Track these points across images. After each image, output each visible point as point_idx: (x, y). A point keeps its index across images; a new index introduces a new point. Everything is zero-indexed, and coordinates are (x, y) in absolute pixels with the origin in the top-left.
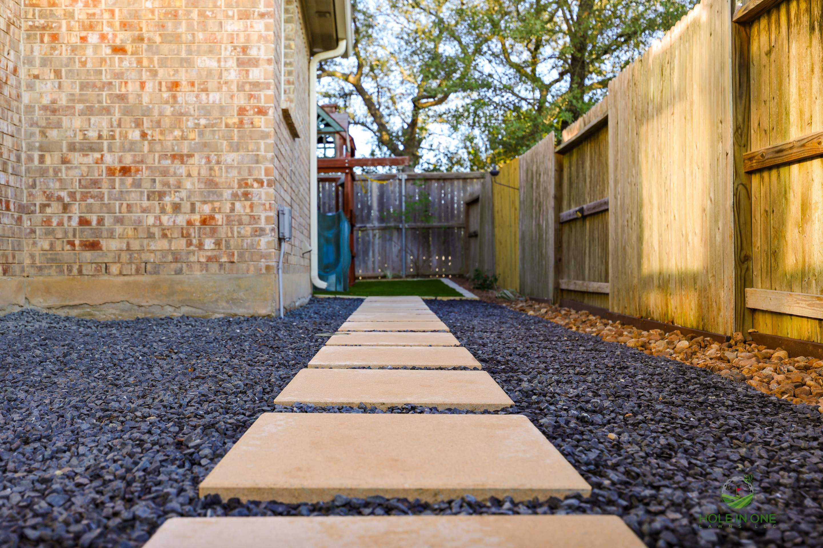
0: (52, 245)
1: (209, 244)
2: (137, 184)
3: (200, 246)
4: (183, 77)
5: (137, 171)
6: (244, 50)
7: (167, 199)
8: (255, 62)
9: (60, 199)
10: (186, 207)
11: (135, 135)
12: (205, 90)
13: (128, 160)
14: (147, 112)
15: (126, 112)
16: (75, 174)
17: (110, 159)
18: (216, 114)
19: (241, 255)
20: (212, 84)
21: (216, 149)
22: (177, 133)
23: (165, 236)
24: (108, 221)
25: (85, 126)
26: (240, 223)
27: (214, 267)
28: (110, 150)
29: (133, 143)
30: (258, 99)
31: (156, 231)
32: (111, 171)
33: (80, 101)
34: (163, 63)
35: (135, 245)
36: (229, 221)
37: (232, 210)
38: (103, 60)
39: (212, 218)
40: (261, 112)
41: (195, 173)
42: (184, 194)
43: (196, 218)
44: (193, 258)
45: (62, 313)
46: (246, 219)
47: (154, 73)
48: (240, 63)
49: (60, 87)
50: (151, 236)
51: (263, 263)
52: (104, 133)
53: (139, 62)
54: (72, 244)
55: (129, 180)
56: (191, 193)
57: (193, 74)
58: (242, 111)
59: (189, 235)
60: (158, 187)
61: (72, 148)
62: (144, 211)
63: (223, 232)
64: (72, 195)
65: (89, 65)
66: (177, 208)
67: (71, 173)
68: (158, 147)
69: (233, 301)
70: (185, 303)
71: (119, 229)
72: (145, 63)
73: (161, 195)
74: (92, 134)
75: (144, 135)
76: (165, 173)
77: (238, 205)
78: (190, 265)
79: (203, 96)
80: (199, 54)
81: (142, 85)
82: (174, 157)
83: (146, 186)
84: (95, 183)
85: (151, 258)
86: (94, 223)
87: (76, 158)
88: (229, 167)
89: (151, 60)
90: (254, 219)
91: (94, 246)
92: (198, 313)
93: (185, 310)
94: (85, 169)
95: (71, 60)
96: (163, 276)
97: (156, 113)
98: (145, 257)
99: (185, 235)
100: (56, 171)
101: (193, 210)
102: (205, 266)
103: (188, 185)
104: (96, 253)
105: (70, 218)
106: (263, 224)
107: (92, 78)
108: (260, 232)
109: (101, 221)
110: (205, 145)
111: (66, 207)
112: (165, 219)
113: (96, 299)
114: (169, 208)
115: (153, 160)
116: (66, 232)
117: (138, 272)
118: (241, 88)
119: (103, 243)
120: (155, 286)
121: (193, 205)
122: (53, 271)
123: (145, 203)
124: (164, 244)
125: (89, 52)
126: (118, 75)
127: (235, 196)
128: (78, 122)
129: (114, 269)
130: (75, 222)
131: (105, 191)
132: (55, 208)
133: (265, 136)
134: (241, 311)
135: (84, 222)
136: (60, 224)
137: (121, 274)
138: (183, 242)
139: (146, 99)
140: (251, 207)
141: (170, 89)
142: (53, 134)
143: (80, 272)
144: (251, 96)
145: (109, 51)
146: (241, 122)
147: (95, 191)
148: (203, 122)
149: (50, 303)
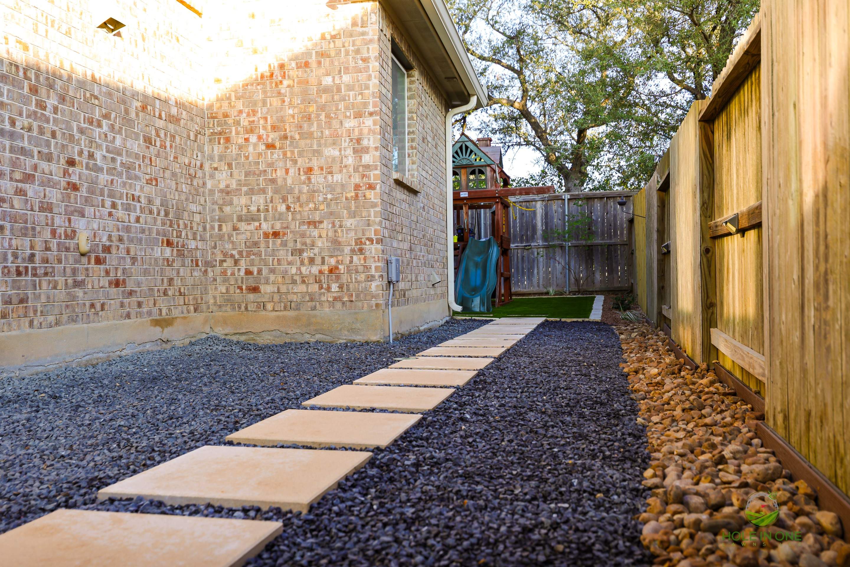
0: (227, 289)
1: (335, 287)
2: (284, 244)
3: (329, 289)
4: (315, 164)
5: (284, 234)
6: (359, 141)
7: (305, 254)
8: (366, 150)
9: (232, 256)
10: (318, 260)
11: (282, 208)
12: (331, 173)
13: (278, 226)
14: (290, 191)
15: (276, 191)
16: (242, 238)
17: (265, 226)
18: (339, 190)
19: (358, 296)
20: (335, 169)
21: (339, 216)
22: (311, 205)
23: (303, 282)
24: (265, 272)
25: (249, 203)
26: (357, 272)
27: (339, 305)
28: (266, 220)
29: (281, 214)
30: (369, 177)
31: (297, 278)
32: (266, 235)
33: (245, 185)
34: (300, 154)
35: (283, 289)
36: (349, 271)
37: (351, 262)
38: (260, 154)
39: (337, 268)
40: (371, 187)
41: (324, 235)
42: (316, 250)
43: (326, 268)
44: (324, 299)
45: (235, 338)
46: (361, 269)
47: (295, 162)
48: (355, 151)
49: (231, 175)
50: (294, 282)
51: (374, 302)
52: (262, 208)
53: (285, 154)
54: (241, 288)
55: (279, 241)
56: (321, 249)
57: (322, 162)
58: (357, 187)
59: (320, 281)
60: (299, 246)
61: (240, 219)
62: (289, 263)
63: (345, 278)
64: (240, 253)
65: (251, 158)
66: (312, 261)
67: (240, 237)
68: (298, 216)
69: (352, 330)
70: (317, 331)
71: (272, 277)
72: (289, 154)
73: (301, 251)
74: (253, 209)
75: (288, 208)
76: (303, 235)
77: (355, 258)
78: (321, 303)
79: (329, 177)
80: (326, 146)
81: (287, 171)
82: (309, 223)
83: (291, 245)
84: (256, 244)
85: (294, 298)
86: (255, 273)
87: (243, 226)
88: (349, 230)
89: (292, 152)
90: (367, 268)
91: (255, 290)
92: (328, 339)
93: (318, 337)
94: (248, 234)
95: (239, 155)
96: (303, 311)
97: (297, 191)
98: (290, 297)
99: (318, 281)
100: (230, 236)
101: (323, 263)
102: (332, 304)
103: (320, 244)
104: (256, 295)
105: (239, 270)
106: (373, 272)
107: (253, 168)
108: (370, 278)
109: (260, 271)
110: (331, 213)
111: (236, 262)
112: (303, 269)
113: (257, 328)
114: (306, 261)
115: (295, 226)
116: (236, 280)
117: (285, 308)
118: (356, 170)
119: (262, 288)
120: (297, 319)
121: (323, 258)
122: (228, 308)
123: (290, 258)
124: (302, 288)
125: (251, 149)
126: (270, 165)
127: (353, 251)
128: (244, 200)
129: (269, 306)
130: (242, 273)
131: (263, 250)
132: (229, 262)
133: (374, 205)
134: (359, 338)
135: (248, 272)
136: (233, 274)
137: (274, 310)
138: (317, 286)
139: (289, 181)
140: (365, 259)
141: (306, 173)
142: (227, 209)
143: (246, 308)
144: (363, 176)
145: (264, 147)
146: (357, 195)
147: (255, 250)
148: (329, 196)
149: (226, 331)
